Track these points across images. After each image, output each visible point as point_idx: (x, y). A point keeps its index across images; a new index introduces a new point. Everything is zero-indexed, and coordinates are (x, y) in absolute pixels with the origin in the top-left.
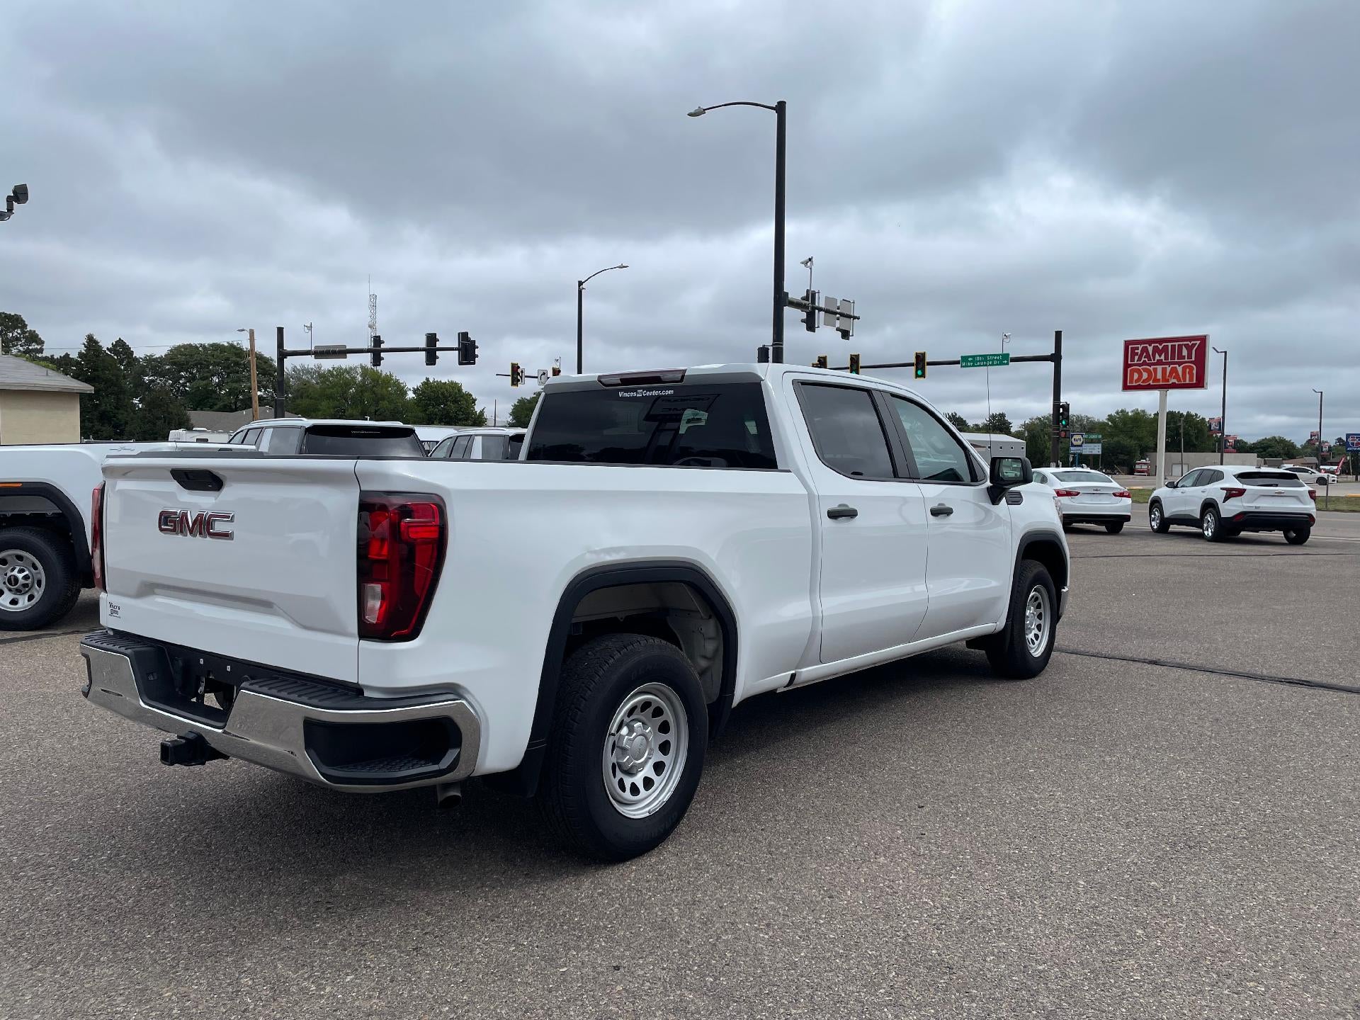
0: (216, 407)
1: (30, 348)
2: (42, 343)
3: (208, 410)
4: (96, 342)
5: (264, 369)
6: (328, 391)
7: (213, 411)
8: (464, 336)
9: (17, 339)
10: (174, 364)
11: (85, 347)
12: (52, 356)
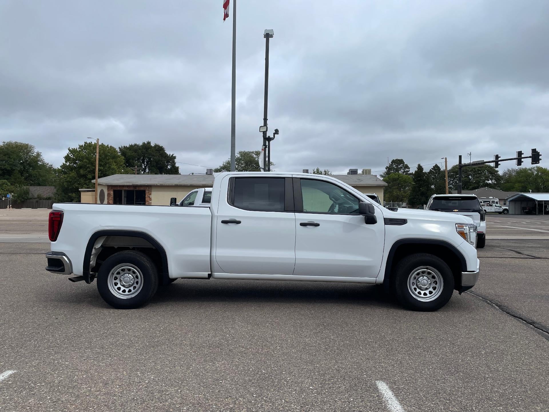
0: (468, 189)
1: (405, 170)
2: (409, 168)
3: (466, 190)
4: (421, 167)
5: (490, 171)
6: (519, 179)
7: (469, 190)
8: (534, 151)
9: (401, 168)
10: (453, 172)
11: (417, 169)
12: (412, 173)
